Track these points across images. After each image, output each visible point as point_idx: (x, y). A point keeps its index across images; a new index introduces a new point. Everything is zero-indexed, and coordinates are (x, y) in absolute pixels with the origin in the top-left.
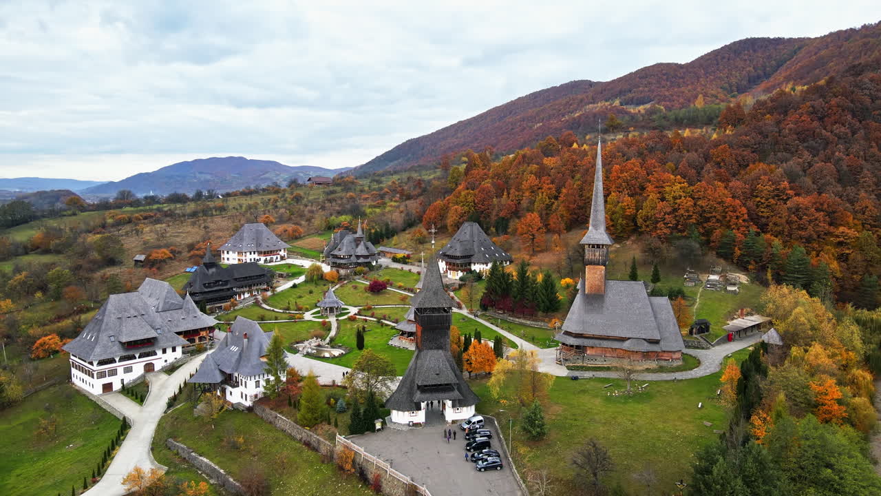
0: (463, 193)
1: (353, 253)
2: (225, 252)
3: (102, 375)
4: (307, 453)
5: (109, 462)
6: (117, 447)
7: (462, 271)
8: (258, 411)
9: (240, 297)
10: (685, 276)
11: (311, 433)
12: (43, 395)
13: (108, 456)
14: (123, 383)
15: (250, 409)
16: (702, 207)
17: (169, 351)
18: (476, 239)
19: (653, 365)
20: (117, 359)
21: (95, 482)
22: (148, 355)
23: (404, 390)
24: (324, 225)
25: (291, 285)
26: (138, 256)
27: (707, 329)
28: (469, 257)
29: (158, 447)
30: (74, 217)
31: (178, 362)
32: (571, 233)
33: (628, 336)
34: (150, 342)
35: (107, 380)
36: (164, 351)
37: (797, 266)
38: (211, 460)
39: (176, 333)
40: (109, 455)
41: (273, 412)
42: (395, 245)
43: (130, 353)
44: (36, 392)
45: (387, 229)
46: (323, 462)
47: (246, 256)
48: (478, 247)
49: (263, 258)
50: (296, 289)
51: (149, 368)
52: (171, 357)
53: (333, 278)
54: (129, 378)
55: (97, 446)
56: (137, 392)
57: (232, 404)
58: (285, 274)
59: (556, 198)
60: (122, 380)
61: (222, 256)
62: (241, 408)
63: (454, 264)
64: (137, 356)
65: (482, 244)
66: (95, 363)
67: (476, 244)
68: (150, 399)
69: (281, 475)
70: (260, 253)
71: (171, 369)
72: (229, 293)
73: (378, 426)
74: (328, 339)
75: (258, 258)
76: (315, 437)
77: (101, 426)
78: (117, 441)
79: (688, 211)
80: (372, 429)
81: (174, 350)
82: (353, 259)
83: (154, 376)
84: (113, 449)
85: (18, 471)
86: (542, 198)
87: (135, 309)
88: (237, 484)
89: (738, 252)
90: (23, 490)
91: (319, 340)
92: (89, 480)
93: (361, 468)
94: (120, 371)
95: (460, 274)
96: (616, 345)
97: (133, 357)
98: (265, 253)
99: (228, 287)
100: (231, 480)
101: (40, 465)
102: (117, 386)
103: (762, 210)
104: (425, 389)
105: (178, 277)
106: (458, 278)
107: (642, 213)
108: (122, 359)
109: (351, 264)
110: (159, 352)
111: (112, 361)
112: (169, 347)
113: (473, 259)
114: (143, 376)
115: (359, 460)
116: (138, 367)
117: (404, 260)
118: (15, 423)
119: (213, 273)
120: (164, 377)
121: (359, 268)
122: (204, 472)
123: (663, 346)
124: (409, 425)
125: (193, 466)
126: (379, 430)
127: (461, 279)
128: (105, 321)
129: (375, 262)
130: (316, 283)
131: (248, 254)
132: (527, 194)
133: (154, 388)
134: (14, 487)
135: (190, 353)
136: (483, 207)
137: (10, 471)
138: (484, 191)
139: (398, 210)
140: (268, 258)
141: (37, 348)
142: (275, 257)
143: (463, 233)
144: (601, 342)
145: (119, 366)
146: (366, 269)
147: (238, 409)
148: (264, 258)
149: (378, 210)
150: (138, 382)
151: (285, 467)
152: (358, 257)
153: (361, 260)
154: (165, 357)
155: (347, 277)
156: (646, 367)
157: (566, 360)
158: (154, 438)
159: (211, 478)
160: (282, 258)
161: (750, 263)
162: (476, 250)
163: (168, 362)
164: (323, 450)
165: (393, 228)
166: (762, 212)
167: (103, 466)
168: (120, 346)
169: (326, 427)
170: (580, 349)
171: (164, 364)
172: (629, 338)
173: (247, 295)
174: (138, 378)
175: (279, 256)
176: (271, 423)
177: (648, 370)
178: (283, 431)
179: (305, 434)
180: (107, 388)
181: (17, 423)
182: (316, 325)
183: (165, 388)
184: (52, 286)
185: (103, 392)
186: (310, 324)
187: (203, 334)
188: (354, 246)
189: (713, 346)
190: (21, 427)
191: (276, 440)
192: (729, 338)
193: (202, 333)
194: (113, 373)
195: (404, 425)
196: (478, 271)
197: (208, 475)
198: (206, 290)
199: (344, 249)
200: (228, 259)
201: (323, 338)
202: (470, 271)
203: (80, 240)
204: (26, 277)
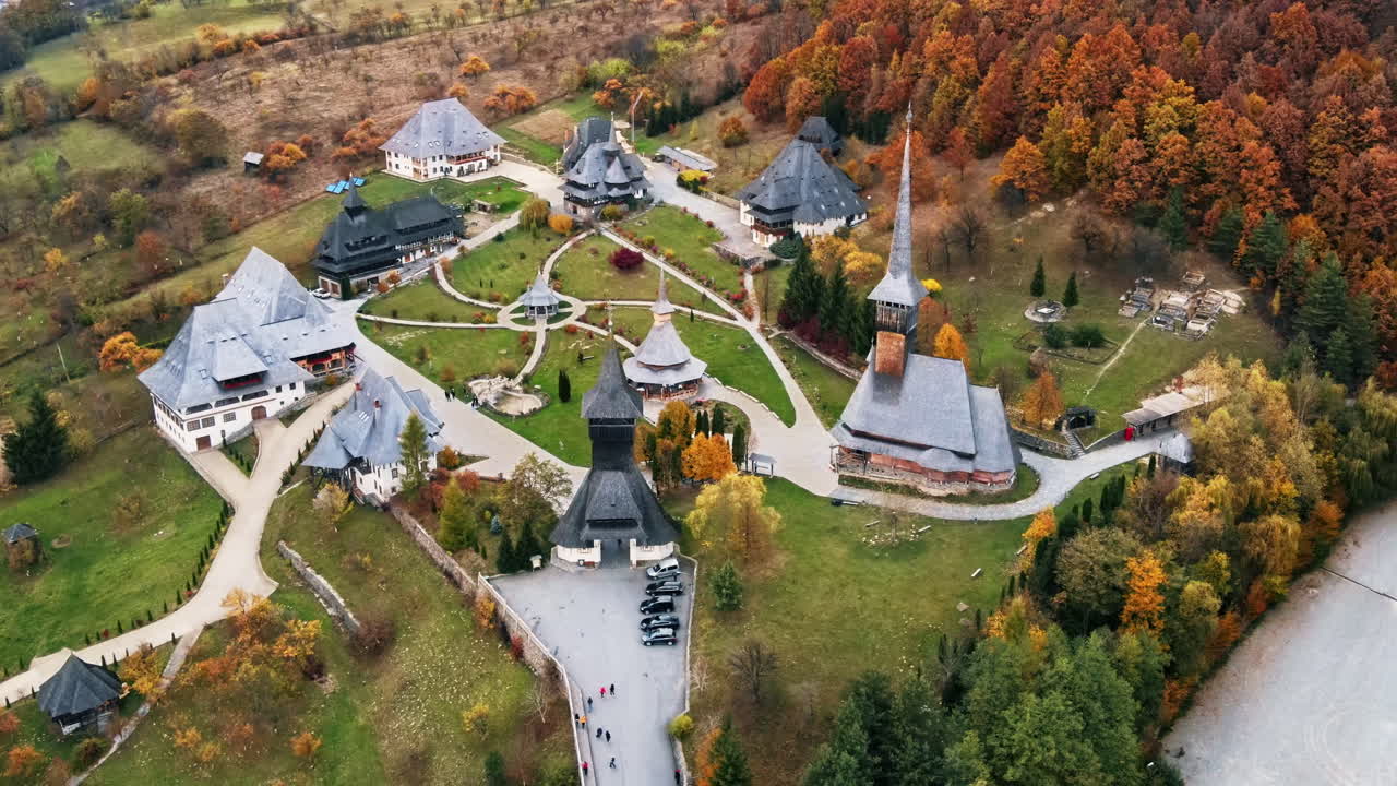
0: (818, 51)
1: (600, 180)
2: (393, 154)
3: (194, 426)
4: (447, 587)
5: (207, 566)
6: (217, 544)
7: (774, 234)
8: (395, 511)
9: (408, 258)
10: (1123, 298)
11: (453, 561)
12: (120, 444)
13: (205, 558)
14: (223, 436)
15: (386, 507)
16: (1202, 154)
17: (286, 388)
18: (806, 175)
19: (962, 488)
20: (213, 404)
21: (191, 595)
22: (256, 395)
23: (572, 519)
24: (577, 79)
25: (495, 235)
26: (249, 154)
27: (1090, 420)
28: (791, 209)
29: (268, 551)
30: (145, 23)
31: (298, 405)
32: (987, 162)
33: (929, 444)
34: (257, 378)
35: (202, 432)
36: (279, 389)
37: (1318, 295)
38: (330, 581)
39: (293, 360)
40: (207, 556)
41: (413, 520)
42: (696, 139)
43: (231, 395)
44: (111, 437)
45: (685, 102)
46: (463, 606)
47: (425, 164)
48: (809, 188)
49: (456, 168)
50: (501, 245)
51: (259, 413)
52: (288, 397)
53: (563, 228)
54: (232, 429)
55: (192, 537)
56: (242, 452)
57: (364, 497)
58: (488, 205)
59: (976, 83)
60: (223, 432)
61: (388, 160)
62: (375, 503)
63: (763, 223)
64: (240, 398)
65: (816, 183)
66: (184, 411)
67: (804, 184)
68: (260, 466)
69: (411, 615)
70: (450, 158)
71: (289, 417)
72: (388, 255)
73: (536, 562)
74: (520, 378)
75: (448, 165)
76: (459, 570)
77: (197, 505)
78: (216, 535)
79: (1172, 161)
80: (529, 568)
81: (293, 386)
82: (602, 190)
83: (267, 426)
84: (212, 546)
85: (97, 567)
86: (948, 86)
87: (234, 327)
88: (358, 624)
89: (1242, 249)
90: (106, 596)
91: (506, 379)
92: (184, 591)
93: (503, 623)
94: (219, 419)
95: (772, 239)
96: (910, 455)
97: (235, 400)
98: (459, 158)
99: (386, 246)
100: (351, 615)
101: (124, 559)
102: (216, 441)
103: (1317, 162)
104: (595, 524)
105: (314, 204)
106: (768, 245)
107: (1096, 154)
108: (219, 404)
109: (597, 199)
110: (272, 392)
111: (205, 406)
112: (285, 383)
113: (797, 214)
114: (251, 426)
115: (502, 613)
116: (243, 414)
117: (696, 186)
118: (88, 486)
119: (361, 223)
120: (279, 428)
121: (610, 208)
122: (321, 597)
123: (981, 463)
124: (578, 564)
125: (309, 585)
126: (537, 569)
127: (773, 249)
128: (192, 345)
129: (641, 192)
130: (534, 235)
131: (430, 161)
132: (930, 65)
133: (267, 448)
134: (95, 591)
135: (317, 388)
136: (850, 82)
137: (89, 564)
138: (855, 50)
139: (717, 50)
140: (466, 166)
141: (105, 357)
142: (477, 164)
143: (785, 161)
144: (891, 447)
145: (218, 414)
146: (624, 207)
147: (370, 504)
148: (458, 167)
149: (680, 46)
150: (245, 434)
151: (418, 607)
152: (610, 186)
153: (615, 192)
154: (280, 397)
155: (588, 225)
156: (948, 491)
157: (841, 466)
158: (264, 534)
159: (330, 606)
160: (491, 163)
161: (1255, 274)
162: (804, 196)
163: (285, 405)
164: (466, 588)
165: (697, 98)
166: (1317, 167)
167: (200, 572)
168: (215, 385)
169: (473, 555)
170: (862, 455)
171: (280, 407)
172: (931, 447)
173: (419, 254)
174: (245, 429)
175: (484, 162)
176: (409, 532)
177: (951, 499)
178: (423, 549)
179: (446, 560)
180: (204, 442)
181: (91, 487)
182: (513, 339)
183: (280, 449)
184: (118, 223)
185: (199, 448)
186: (503, 335)
187: (337, 356)
188: (604, 166)
189: (1087, 452)
190: (97, 493)
191: (413, 563)
192: (1128, 435)
193: (333, 355)
194: (209, 422)
195: (571, 564)
196: (803, 236)
197: (326, 601)
198: (351, 254)
199: (585, 172)
200: (397, 166)
201: (511, 375)
202: (791, 235)
203: (156, 115)
204: (77, 202)
